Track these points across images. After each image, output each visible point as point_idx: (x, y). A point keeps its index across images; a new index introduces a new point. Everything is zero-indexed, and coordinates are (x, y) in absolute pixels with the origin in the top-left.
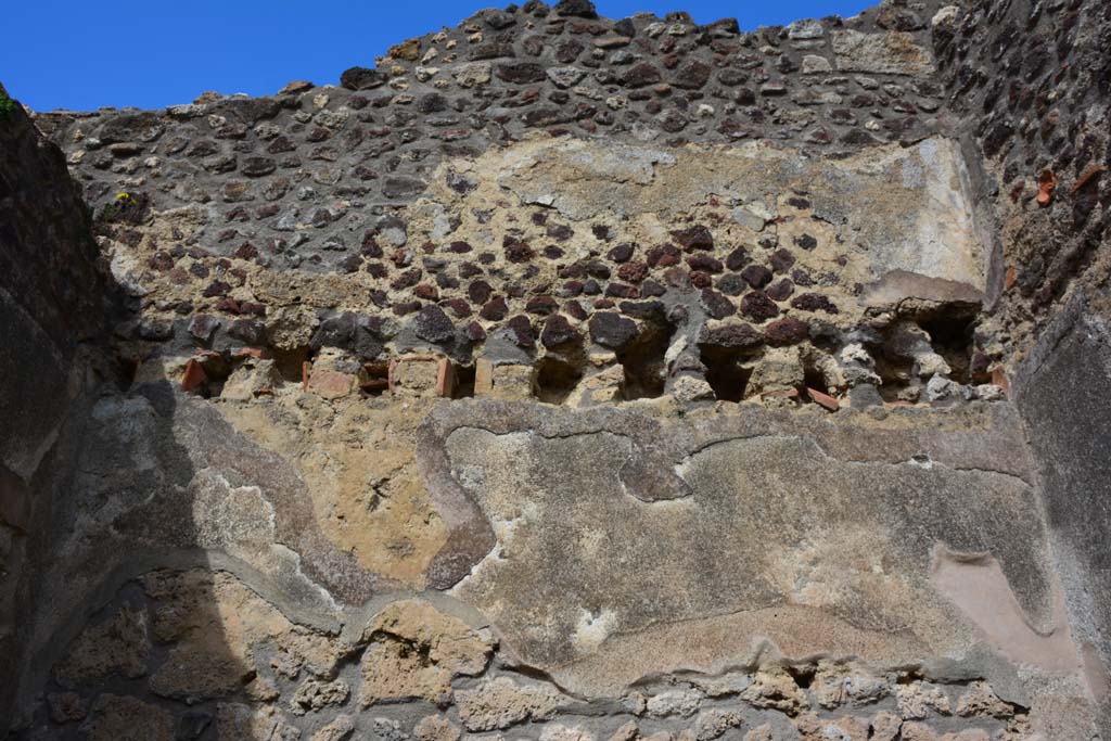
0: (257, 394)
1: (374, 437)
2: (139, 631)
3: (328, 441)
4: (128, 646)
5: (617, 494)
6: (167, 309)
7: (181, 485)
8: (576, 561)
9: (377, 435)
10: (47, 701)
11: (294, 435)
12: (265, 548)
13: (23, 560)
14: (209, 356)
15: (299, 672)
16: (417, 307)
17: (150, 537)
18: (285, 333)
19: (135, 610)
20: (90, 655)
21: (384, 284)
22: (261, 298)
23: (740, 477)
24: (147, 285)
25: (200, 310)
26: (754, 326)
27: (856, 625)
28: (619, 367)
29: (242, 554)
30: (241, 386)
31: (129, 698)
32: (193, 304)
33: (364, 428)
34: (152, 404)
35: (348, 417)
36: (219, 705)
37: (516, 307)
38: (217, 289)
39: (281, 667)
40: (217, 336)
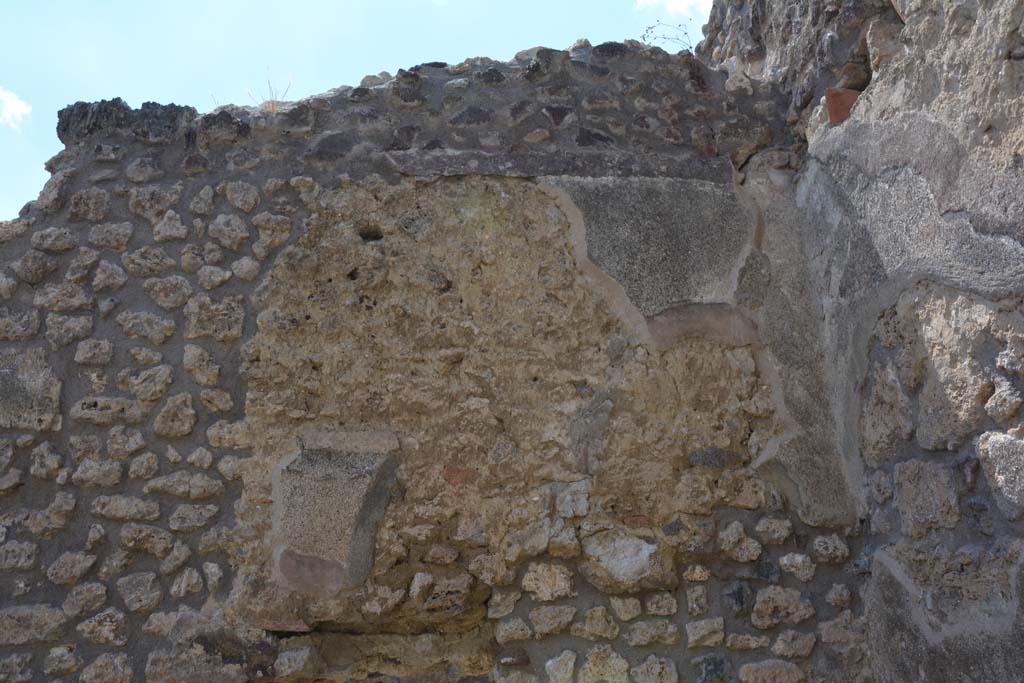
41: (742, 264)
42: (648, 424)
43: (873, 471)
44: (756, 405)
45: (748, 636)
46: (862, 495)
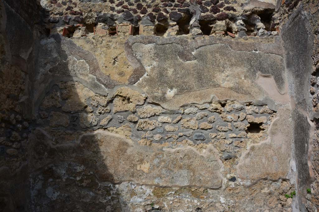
0: (82, 36)
1: (113, 46)
2: (58, 97)
3: (101, 47)
4: (56, 100)
5: (177, 59)
6: (57, 14)
7: (65, 60)
8: (166, 76)
9: (114, 45)
10: (39, 113)
11: (92, 46)
12: (87, 75)
13: (28, 80)
14: (69, 27)
15: (98, 105)
16: (123, 11)
17: (58, 74)
18: (88, 20)
19: (57, 92)
20: (47, 103)
21: (114, 5)
22: (81, 10)
23: (209, 55)
24: (51, 8)
25: (65, 14)
26: (213, 15)
27: (237, 92)
28: (177, 26)
29: (81, 77)
30: (78, 34)
31: (58, 112)
32: (63, 13)
33: (110, 44)
34: (55, 40)
35: (106, 41)
36: (79, 114)
37: (150, 10)
38: (69, 8)
39: (93, 104)
40: (70, 21)
41: (30, 52)
42: (4, 83)
43: (42, 111)
44: (23, 87)
45: (9, 143)
46: (36, 115)
